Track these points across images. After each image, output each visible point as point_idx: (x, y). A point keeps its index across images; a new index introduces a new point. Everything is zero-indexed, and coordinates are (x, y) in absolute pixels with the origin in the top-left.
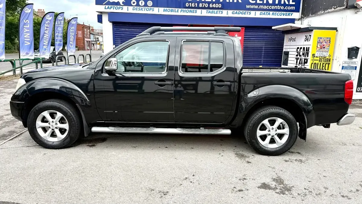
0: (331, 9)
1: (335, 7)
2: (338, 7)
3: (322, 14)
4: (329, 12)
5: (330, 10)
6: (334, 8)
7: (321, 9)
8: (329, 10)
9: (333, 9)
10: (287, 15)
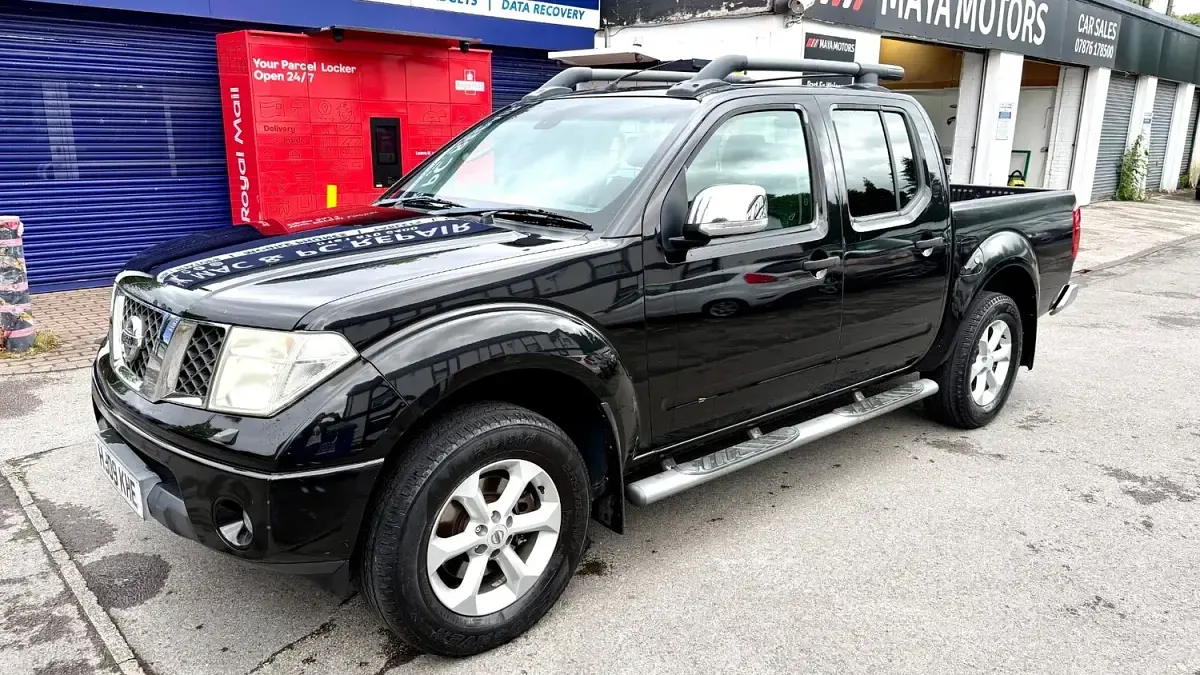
0: (719, 8)
1: (732, 5)
2: (741, 6)
3: (685, 22)
4: (710, 18)
5: (713, 13)
6: (730, 9)
7: (682, 7)
8: (709, 11)
9: (724, 11)
10: (571, 15)
